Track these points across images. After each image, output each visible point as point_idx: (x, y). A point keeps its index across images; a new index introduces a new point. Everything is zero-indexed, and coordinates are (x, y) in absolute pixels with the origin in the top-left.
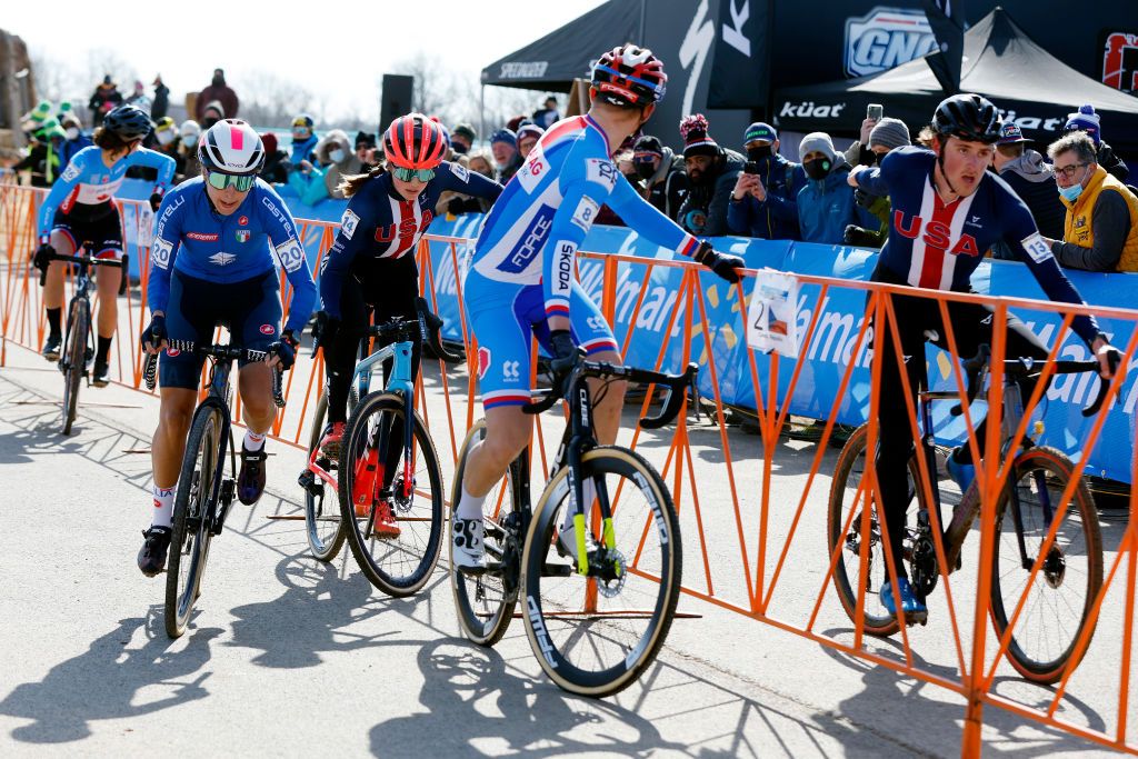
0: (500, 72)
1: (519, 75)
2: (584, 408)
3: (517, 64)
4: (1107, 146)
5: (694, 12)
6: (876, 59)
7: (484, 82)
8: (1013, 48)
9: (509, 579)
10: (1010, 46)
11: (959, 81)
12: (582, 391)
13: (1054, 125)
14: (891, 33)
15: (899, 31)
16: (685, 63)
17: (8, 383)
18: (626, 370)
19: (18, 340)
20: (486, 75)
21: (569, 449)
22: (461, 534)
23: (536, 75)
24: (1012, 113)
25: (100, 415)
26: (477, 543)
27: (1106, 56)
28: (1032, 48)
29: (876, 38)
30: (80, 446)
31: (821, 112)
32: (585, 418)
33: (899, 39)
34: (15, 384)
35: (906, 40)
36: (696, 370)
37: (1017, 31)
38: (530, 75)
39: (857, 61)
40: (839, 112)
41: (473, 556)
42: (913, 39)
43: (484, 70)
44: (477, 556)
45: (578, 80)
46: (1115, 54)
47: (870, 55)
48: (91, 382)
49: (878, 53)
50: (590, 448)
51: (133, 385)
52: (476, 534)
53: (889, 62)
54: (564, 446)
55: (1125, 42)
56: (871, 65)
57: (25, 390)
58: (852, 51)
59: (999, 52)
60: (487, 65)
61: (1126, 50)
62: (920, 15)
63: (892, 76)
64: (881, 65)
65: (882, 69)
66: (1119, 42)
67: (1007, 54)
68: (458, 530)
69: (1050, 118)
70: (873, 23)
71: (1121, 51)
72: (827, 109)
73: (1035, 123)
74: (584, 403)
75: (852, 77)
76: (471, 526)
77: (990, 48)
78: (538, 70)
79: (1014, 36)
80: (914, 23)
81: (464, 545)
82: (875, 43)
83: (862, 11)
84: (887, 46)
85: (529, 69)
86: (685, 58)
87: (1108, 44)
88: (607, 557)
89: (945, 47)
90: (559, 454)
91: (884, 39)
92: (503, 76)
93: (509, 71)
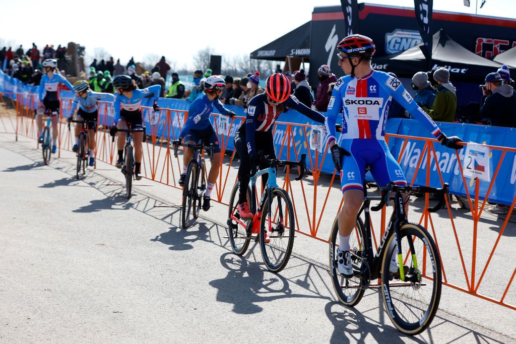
0: (258, 54)
1: (265, 55)
2: (401, 206)
3: (264, 51)
4: (513, 81)
5: (330, 32)
6: (397, 48)
7: (251, 58)
8: (448, 44)
9: (364, 279)
10: (447, 42)
11: (431, 54)
12: (400, 198)
13: (464, 71)
14: (402, 38)
15: (405, 38)
16: (327, 50)
17: (99, 176)
18: (417, 188)
19: (101, 159)
20: (252, 55)
21: (395, 224)
22: (342, 258)
23: (271, 55)
24: (450, 67)
25: (138, 189)
26: (349, 263)
27: (476, 46)
28: (455, 43)
29: (396, 40)
30: (133, 204)
31: (379, 67)
32: (402, 210)
33: (404, 40)
34: (102, 176)
35: (407, 41)
36: (448, 186)
37: (449, 37)
38: (269, 55)
39: (390, 49)
40: (386, 67)
41: (348, 269)
42: (409, 40)
43: (251, 54)
44: (349, 269)
45: (288, 56)
46: (479, 45)
47: (394, 46)
48: (135, 178)
49: (397, 45)
50: (403, 224)
51: (151, 179)
52: (348, 258)
53: (401, 49)
54: (391, 222)
55: (483, 41)
56: (395, 50)
57: (107, 179)
58: (388, 45)
59: (443, 45)
60: (252, 51)
61: (483, 44)
62: (417, 32)
63: (405, 54)
64: (398, 50)
65: (398, 51)
66: (481, 41)
67: (446, 46)
68: (341, 256)
69: (463, 68)
70: (395, 35)
71: (482, 44)
72: (381, 66)
73: (458, 71)
74: (401, 204)
75: (388, 55)
76: (346, 255)
77: (440, 44)
78: (272, 53)
79: (448, 39)
80: (409, 35)
81: (343, 264)
82: (396, 42)
83: (391, 31)
84: (400, 43)
85: (268, 53)
86: (327, 48)
87: (477, 42)
88: (415, 271)
89: (427, 44)
90: (389, 226)
91: (399, 40)
92: (259, 55)
93: (261, 54)
